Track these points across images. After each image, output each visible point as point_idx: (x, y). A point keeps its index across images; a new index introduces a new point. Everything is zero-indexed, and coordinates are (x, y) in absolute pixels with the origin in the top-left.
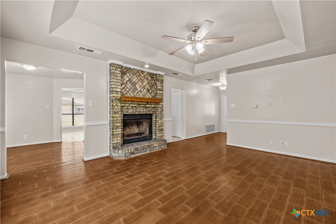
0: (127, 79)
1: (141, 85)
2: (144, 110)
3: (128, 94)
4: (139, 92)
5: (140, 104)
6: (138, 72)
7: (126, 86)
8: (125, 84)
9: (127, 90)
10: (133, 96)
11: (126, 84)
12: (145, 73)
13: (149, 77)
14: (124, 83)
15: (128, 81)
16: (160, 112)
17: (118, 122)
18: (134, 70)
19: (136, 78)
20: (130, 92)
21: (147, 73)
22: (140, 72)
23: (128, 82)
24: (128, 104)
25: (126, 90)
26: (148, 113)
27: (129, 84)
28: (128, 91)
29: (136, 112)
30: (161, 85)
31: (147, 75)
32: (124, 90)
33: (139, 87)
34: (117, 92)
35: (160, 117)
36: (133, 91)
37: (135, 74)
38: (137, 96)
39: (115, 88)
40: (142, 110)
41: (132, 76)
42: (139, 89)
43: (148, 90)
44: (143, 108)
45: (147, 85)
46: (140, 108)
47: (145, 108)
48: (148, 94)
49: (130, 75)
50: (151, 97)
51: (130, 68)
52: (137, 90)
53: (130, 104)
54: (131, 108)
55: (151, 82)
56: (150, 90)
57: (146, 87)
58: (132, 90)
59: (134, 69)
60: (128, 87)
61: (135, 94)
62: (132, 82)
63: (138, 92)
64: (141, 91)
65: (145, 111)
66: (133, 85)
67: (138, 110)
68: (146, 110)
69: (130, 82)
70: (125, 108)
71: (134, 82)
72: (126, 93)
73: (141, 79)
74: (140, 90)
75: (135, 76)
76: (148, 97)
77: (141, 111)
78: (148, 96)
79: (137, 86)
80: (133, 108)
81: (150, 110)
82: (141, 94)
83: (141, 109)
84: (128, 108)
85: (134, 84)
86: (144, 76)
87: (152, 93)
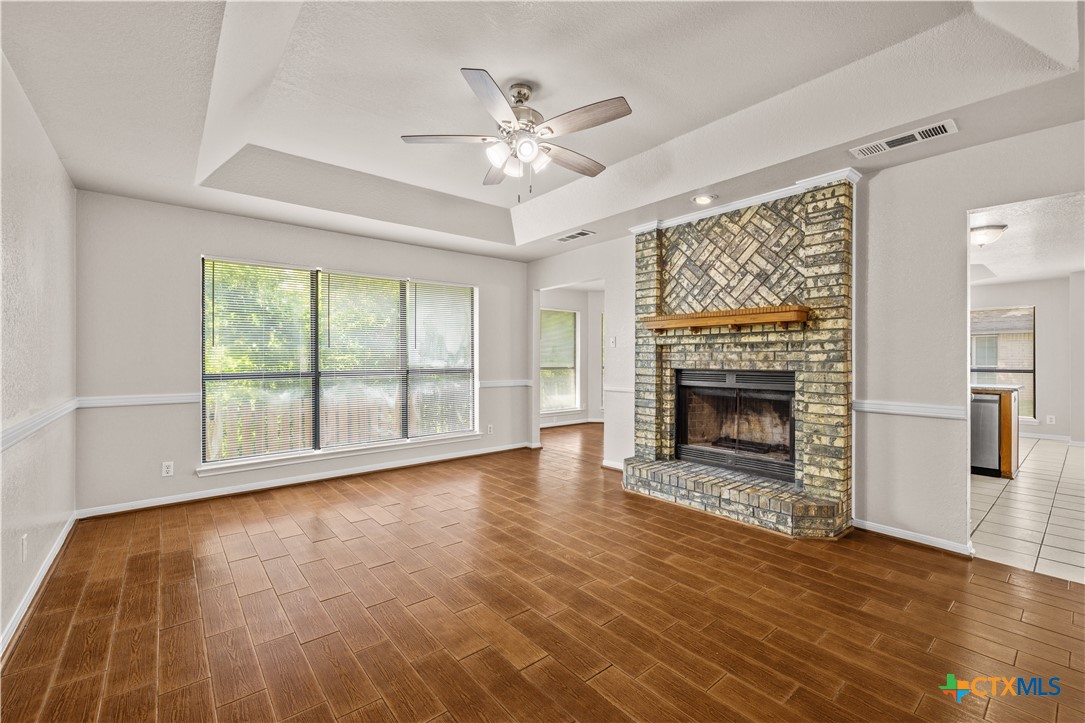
0: (683, 260)
1: (732, 267)
2: (745, 356)
3: (685, 306)
4: (721, 295)
5: (716, 336)
6: (718, 223)
7: (678, 283)
8: (677, 277)
9: (682, 294)
10: (699, 309)
11: (679, 278)
12: (749, 212)
13: (764, 222)
14: (674, 277)
15: (684, 265)
16: (823, 363)
17: (648, 391)
18: (702, 224)
19: (711, 247)
20: (690, 299)
21: (756, 213)
22: (724, 219)
23: (684, 271)
24: (674, 337)
25: (678, 296)
26: (762, 366)
27: (687, 275)
28: (684, 299)
29: (712, 363)
30: (829, 235)
31: (755, 221)
32: (674, 295)
33: (723, 275)
34: (648, 306)
35: (820, 390)
36: (699, 294)
37: (706, 236)
38: (715, 309)
39: (643, 297)
40: (734, 357)
41: (696, 245)
42: (723, 282)
43: (763, 277)
44: (740, 350)
45: (757, 259)
46: (725, 349)
47: (748, 349)
48: (763, 291)
49: (689, 247)
50: (777, 302)
51: (689, 225)
52: (717, 288)
53: (680, 337)
54: (693, 350)
55: (774, 241)
56: (774, 273)
57: (749, 267)
58: (696, 292)
59: (702, 220)
60: (685, 285)
61: (709, 301)
62: (696, 265)
63: (717, 295)
64: (728, 289)
65: (750, 361)
66: (700, 273)
67: (721, 357)
68: (754, 357)
69: (691, 267)
70: (675, 349)
71: (703, 264)
72: (679, 305)
73: (729, 245)
74: (728, 285)
75: (707, 241)
76: (762, 304)
77: (731, 361)
78: (767, 298)
79: (712, 273)
80: (702, 350)
81: (771, 355)
82: (729, 300)
83: (732, 353)
84: (684, 352)
85: (706, 268)
86: (743, 228)
87: (784, 283)
